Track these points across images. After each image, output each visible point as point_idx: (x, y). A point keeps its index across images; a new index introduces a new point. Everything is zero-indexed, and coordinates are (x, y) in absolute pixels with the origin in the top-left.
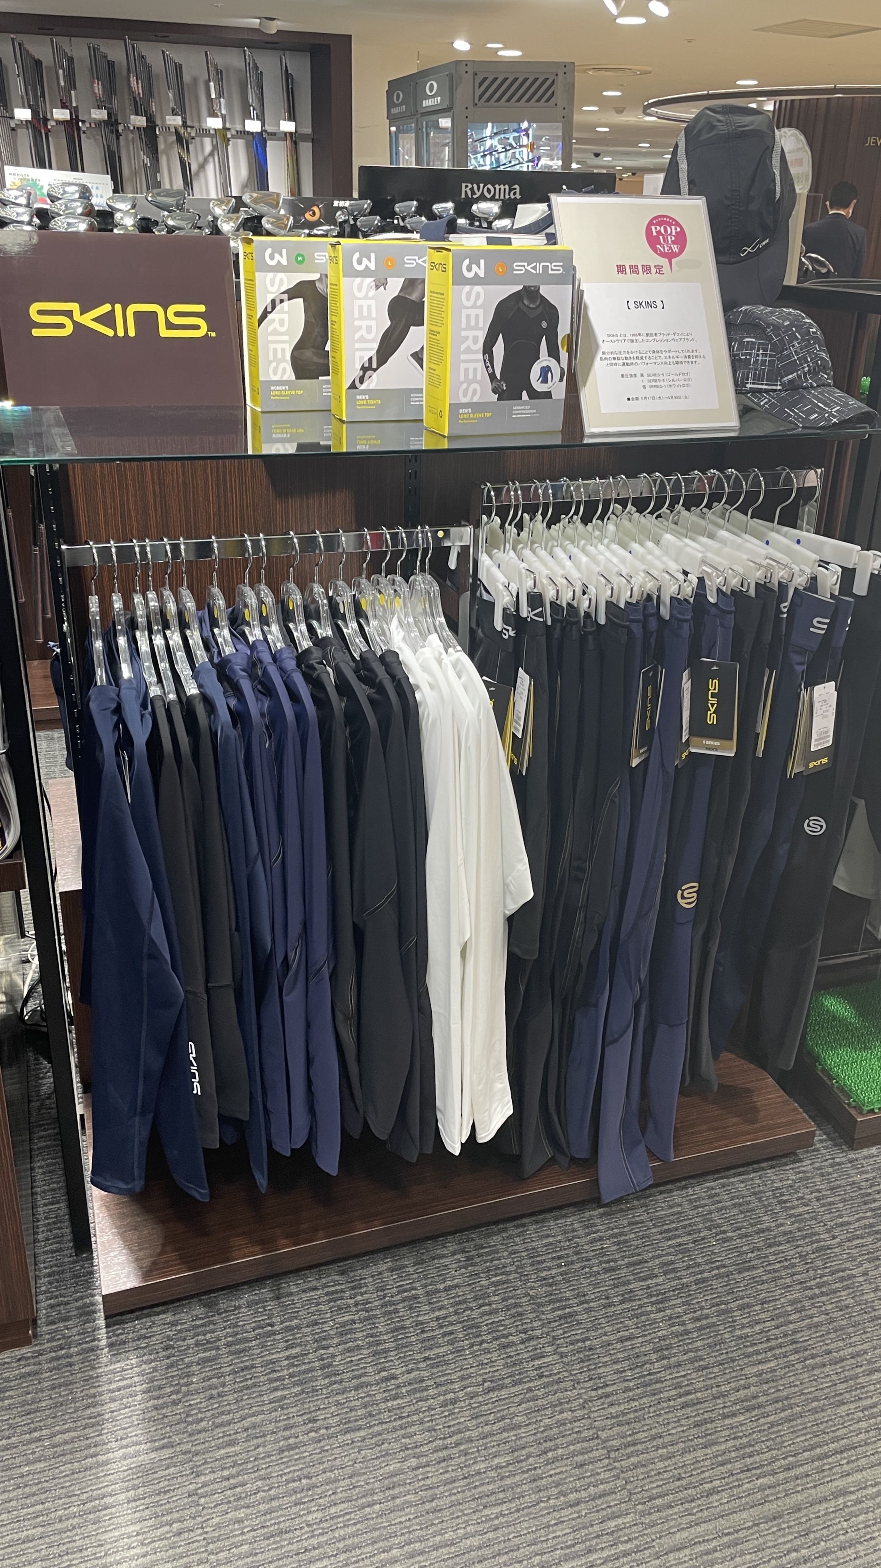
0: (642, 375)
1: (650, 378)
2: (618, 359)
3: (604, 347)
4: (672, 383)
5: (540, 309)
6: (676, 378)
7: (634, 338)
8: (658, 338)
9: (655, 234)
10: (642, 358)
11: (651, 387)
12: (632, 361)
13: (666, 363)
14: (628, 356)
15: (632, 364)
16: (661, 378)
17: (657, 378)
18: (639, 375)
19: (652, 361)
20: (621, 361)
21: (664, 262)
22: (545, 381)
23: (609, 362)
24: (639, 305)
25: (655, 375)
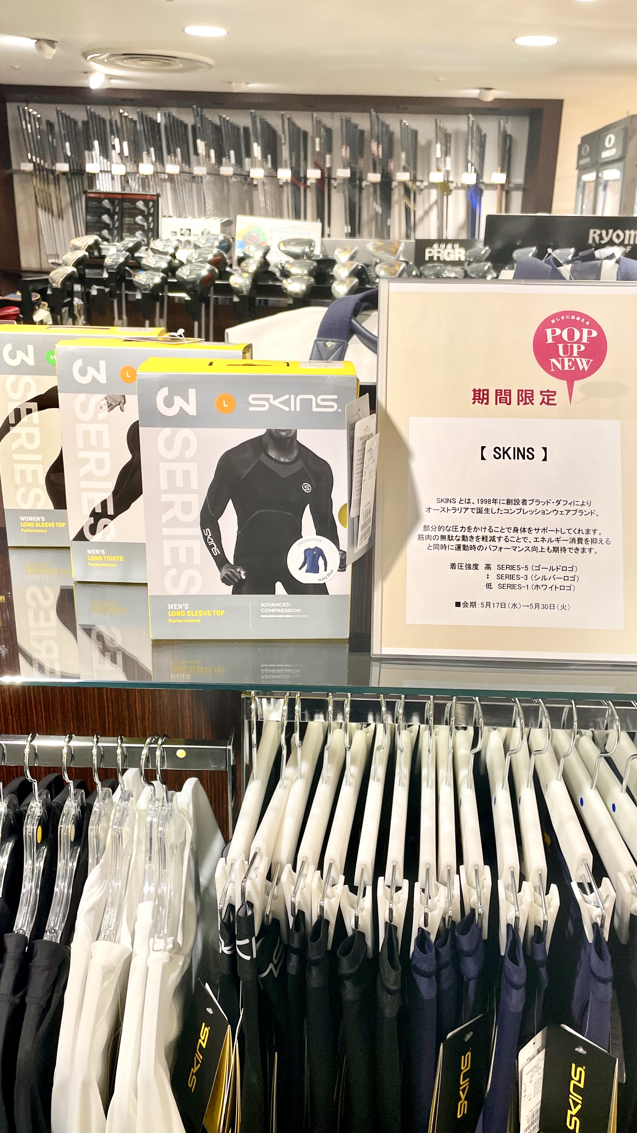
0: (488, 567)
1: (501, 572)
2: (450, 538)
3: (429, 519)
4: (540, 582)
5: (300, 464)
6: (548, 574)
7: (484, 506)
8: (526, 508)
9: (550, 340)
10: (493, 539)
11: (502, 587)
12: (474, 542)
13: (535, 549)
14: (468, 535)
15: (473, 547)
16: (522, 573)
17: (515, 572)
18: (482, 567)
19: (510, 544)
20: (455, 543)
21: (560, 386)
22: (314, 569)
23: (432, 542)
24: (501, 453)
25: (512, 568)
